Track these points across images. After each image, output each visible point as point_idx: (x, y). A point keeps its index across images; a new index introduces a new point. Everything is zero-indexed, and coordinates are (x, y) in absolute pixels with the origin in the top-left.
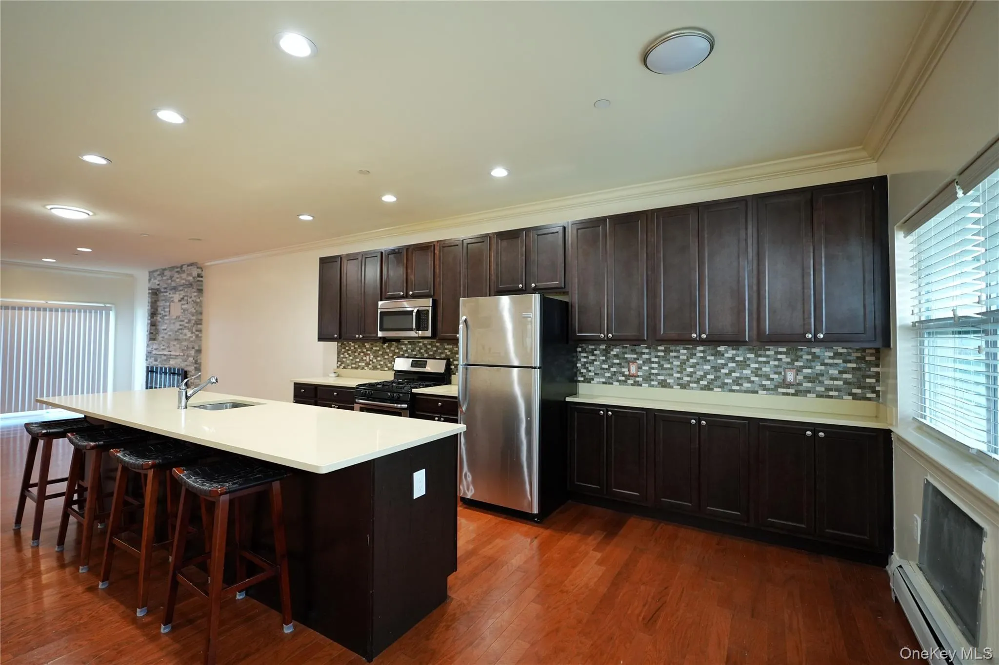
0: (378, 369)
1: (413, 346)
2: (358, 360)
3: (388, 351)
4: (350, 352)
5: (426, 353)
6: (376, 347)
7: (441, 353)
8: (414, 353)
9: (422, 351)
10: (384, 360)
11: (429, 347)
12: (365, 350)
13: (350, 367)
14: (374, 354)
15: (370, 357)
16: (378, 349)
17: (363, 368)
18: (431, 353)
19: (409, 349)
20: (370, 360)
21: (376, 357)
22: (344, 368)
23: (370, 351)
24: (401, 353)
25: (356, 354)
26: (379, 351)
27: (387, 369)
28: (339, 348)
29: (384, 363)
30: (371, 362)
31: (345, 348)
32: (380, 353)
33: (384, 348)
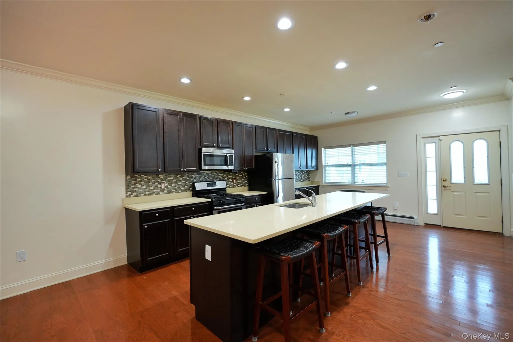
0: (173, 192)
1: (200, 175)
2: (152, 188)
3: (181, 179)
4: (142, 183)
5: (209, 179)
6: (171, 177)
7: (218, 178)
8: (201, 179)
9: (206, 178)
10: (178, 186)
11: (210, 175)
12: (159, 180)
13: (143, 195)
14: (168, 182)
15: (165, 185)
16: (172, 178)
17: (158, 193)
18: (211, 178)
19: (197, 177)
20: (165, 187)
21: (170, 184)
22: (136, 196)
23: (165, 180)
24: (191, 180)
25: (150, 184)
26: (173, 179)
27: (181, 191)
28: (128, 180)
29: (178, 187)
30: (166, 188)
31: (136, 180)
32: (175, 181)
33: (178, 178)
